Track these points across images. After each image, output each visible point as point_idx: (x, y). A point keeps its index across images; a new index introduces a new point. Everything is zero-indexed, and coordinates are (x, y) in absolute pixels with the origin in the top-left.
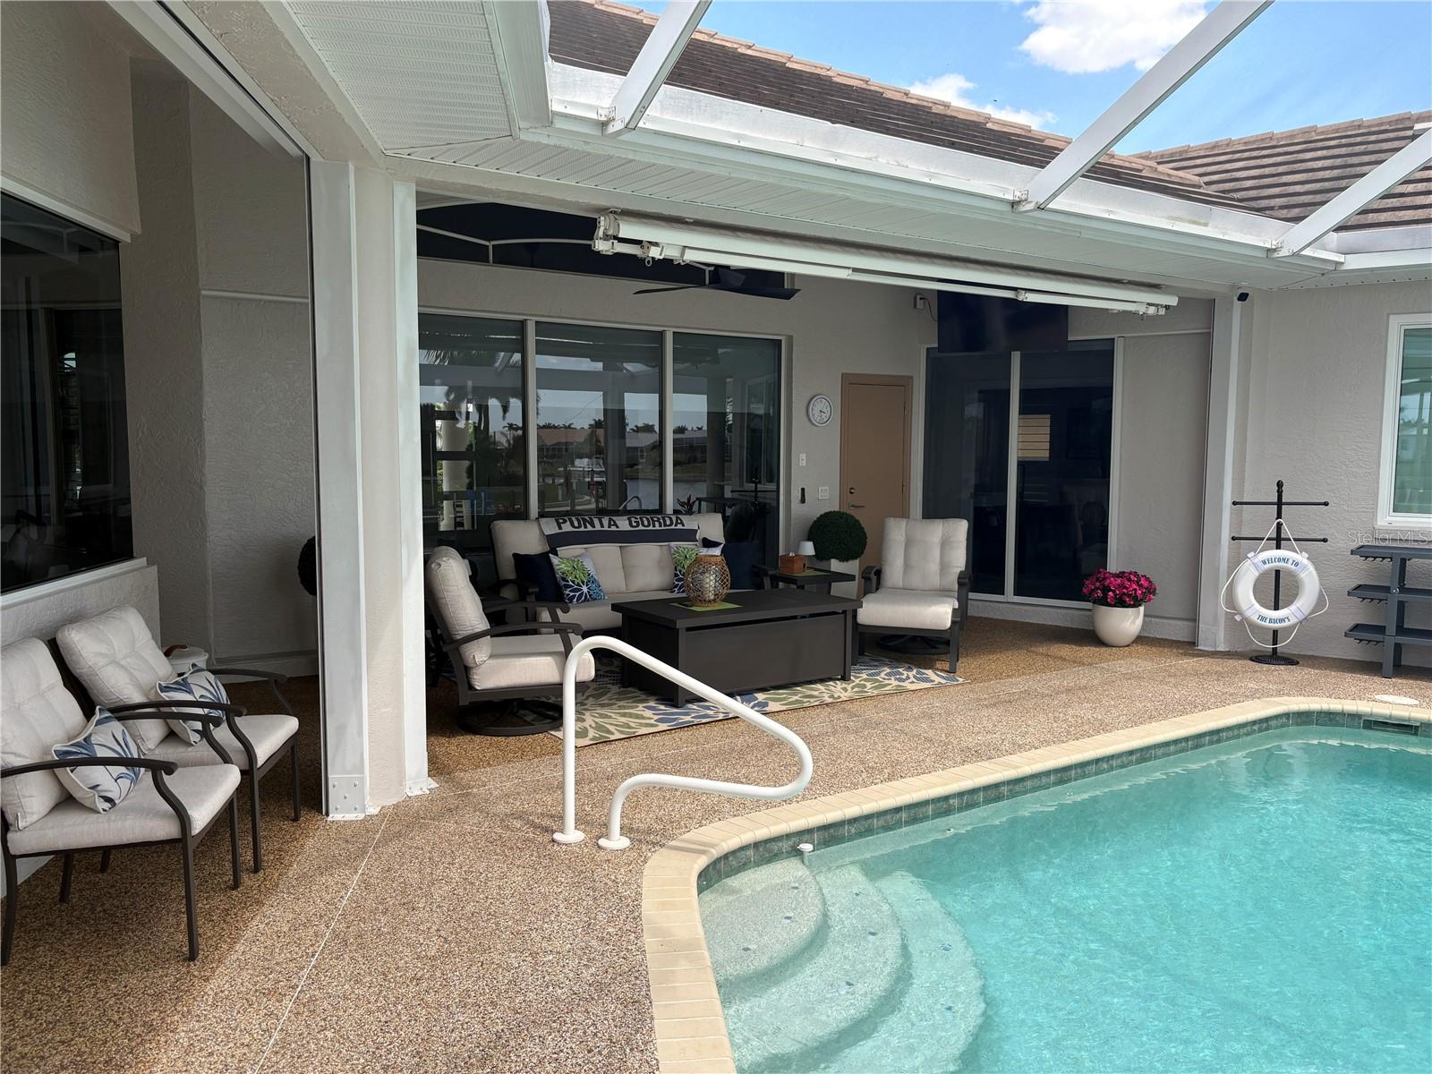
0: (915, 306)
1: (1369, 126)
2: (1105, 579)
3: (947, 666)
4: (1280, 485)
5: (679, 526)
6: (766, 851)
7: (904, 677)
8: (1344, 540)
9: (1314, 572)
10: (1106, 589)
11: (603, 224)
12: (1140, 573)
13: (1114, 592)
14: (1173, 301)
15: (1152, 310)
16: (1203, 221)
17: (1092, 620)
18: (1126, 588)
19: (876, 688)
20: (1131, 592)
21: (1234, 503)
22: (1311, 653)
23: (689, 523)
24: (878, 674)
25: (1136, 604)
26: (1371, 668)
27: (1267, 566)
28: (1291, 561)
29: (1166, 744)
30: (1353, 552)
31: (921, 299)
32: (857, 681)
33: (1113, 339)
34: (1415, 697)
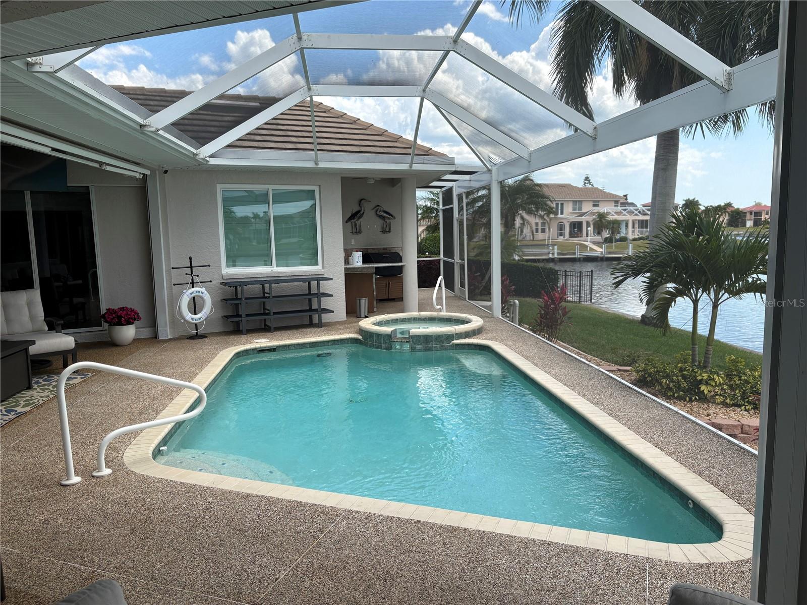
1: (170, 93)
4: (190, 258)
7: (56, 380)
8: (216, 281)
9: (209, 296)
13: (124, 318)
14: (148, 171)
18: (129, 315)
21: (173, 268)
24: (39, 382)
27: (191, 296)
28: (199, 292)
33: (88, 187)
34: (268, 338)
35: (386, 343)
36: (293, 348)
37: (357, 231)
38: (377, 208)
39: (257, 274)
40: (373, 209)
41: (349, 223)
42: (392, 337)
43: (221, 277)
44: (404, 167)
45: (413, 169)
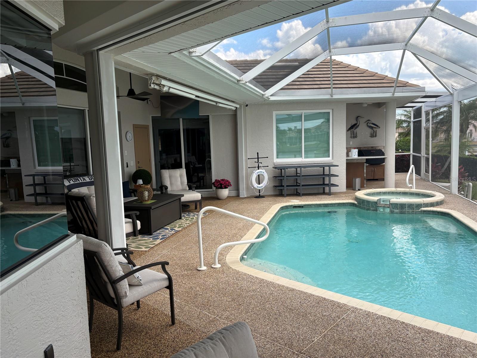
0: (148, 103)
1: (249, 62)
4: (258, 153)
7: (192, 215)
8: (271, 166)
9: (267, 174)
11: (154, 78)
13: (223, 185)
14: (238, 106)
17: (216, 194)
18: (226, 183)
21: (248, 159)
25: (226, 188)
27: (257, 174)
28: (261, 172)
31: (149, 101)
32: (184, 219)
33: (209, 115)
34: (299, 200)
35: (373, 207)
36: (313, 207)
37: (354, 136)
38: (368, 121)
40: (365, 122)
41: (349, 132)
42: (378, 203)
43: (273, 164)
44: (389, 95)
45: (395, 96)
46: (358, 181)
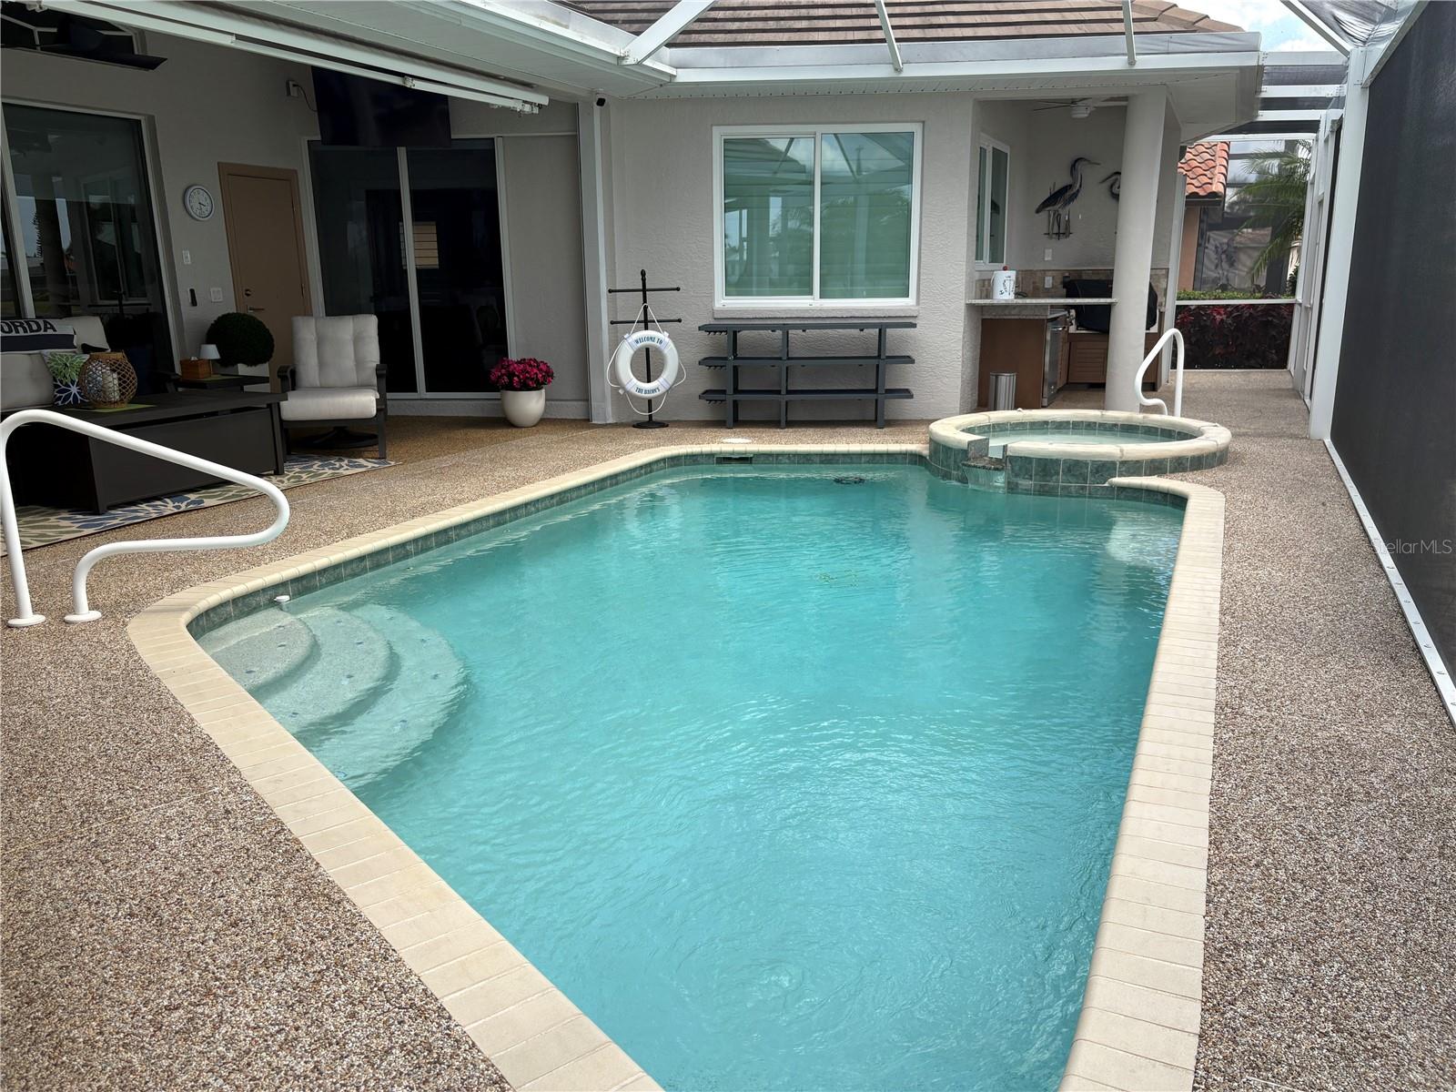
0: (289, 94)
2: (509, 366)
3: (377, 455)
4: (643, 273)
5: (50, 332)
6: (245, 605)
7: (337, 466)
8: (694, 320)
9: (674, 349)
10: (511, 375)
12: (539, 360)
13: (518, 377)
14: (544, 101)
15: (527, 108)
16: (564, 24)
18: (528, 372)
19: (312, 477)
20: (534, 376)
21: (610, 291)
22: (676, 419)
23: (63, 327)
24: (312, 466)
25: (537, 386)
26: (719, 424)
27: (640, 345)
28: (656, 340)
29: (578, 488)
30: (700, 328)
31: (294, 85)
32: (291, 474)
33: (493, 139)
34: (749, 437)
35: (958, 467)
36: (787, 461)
37: (1061, 231)
38: (1114, 178)
39: (778, 311)
40: (1104, 181)
41: (1044, 214)
42: (970, 455)
43: (710, 315)
44: (1116, 63)
45: (1137, 67)
46: (1006, 382)
